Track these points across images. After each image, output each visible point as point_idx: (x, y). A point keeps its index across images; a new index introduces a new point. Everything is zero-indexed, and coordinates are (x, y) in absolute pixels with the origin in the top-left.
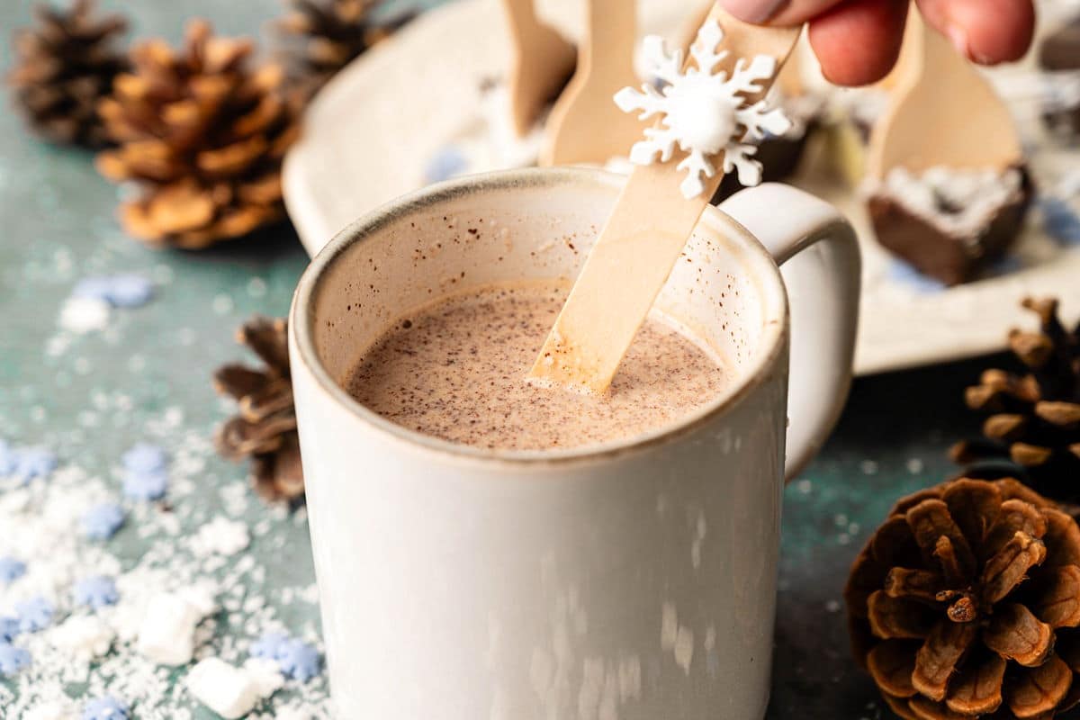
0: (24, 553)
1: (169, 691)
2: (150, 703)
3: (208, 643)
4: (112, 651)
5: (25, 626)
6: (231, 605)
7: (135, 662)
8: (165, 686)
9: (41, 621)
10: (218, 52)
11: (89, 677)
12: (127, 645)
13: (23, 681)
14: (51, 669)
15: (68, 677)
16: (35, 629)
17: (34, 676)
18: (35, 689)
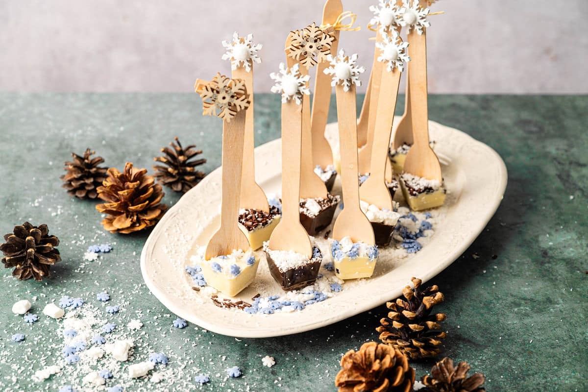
0: (76, 329)
1: (121, 368)
2: (116, 372)
3: (132, 355)
4: (104, 357)
5: (78, 349)
6: (139, 345)
7: (111, 360)
8: (120, 367)
9: (83, 348)
10: (135, 171)
11: (97, 364)
12: (108, 355)
13: (78, 365)
14: (86, 362)
15: (91, 364)
16: (81, 350)
17: (81, 363)
18: (81, 367)
